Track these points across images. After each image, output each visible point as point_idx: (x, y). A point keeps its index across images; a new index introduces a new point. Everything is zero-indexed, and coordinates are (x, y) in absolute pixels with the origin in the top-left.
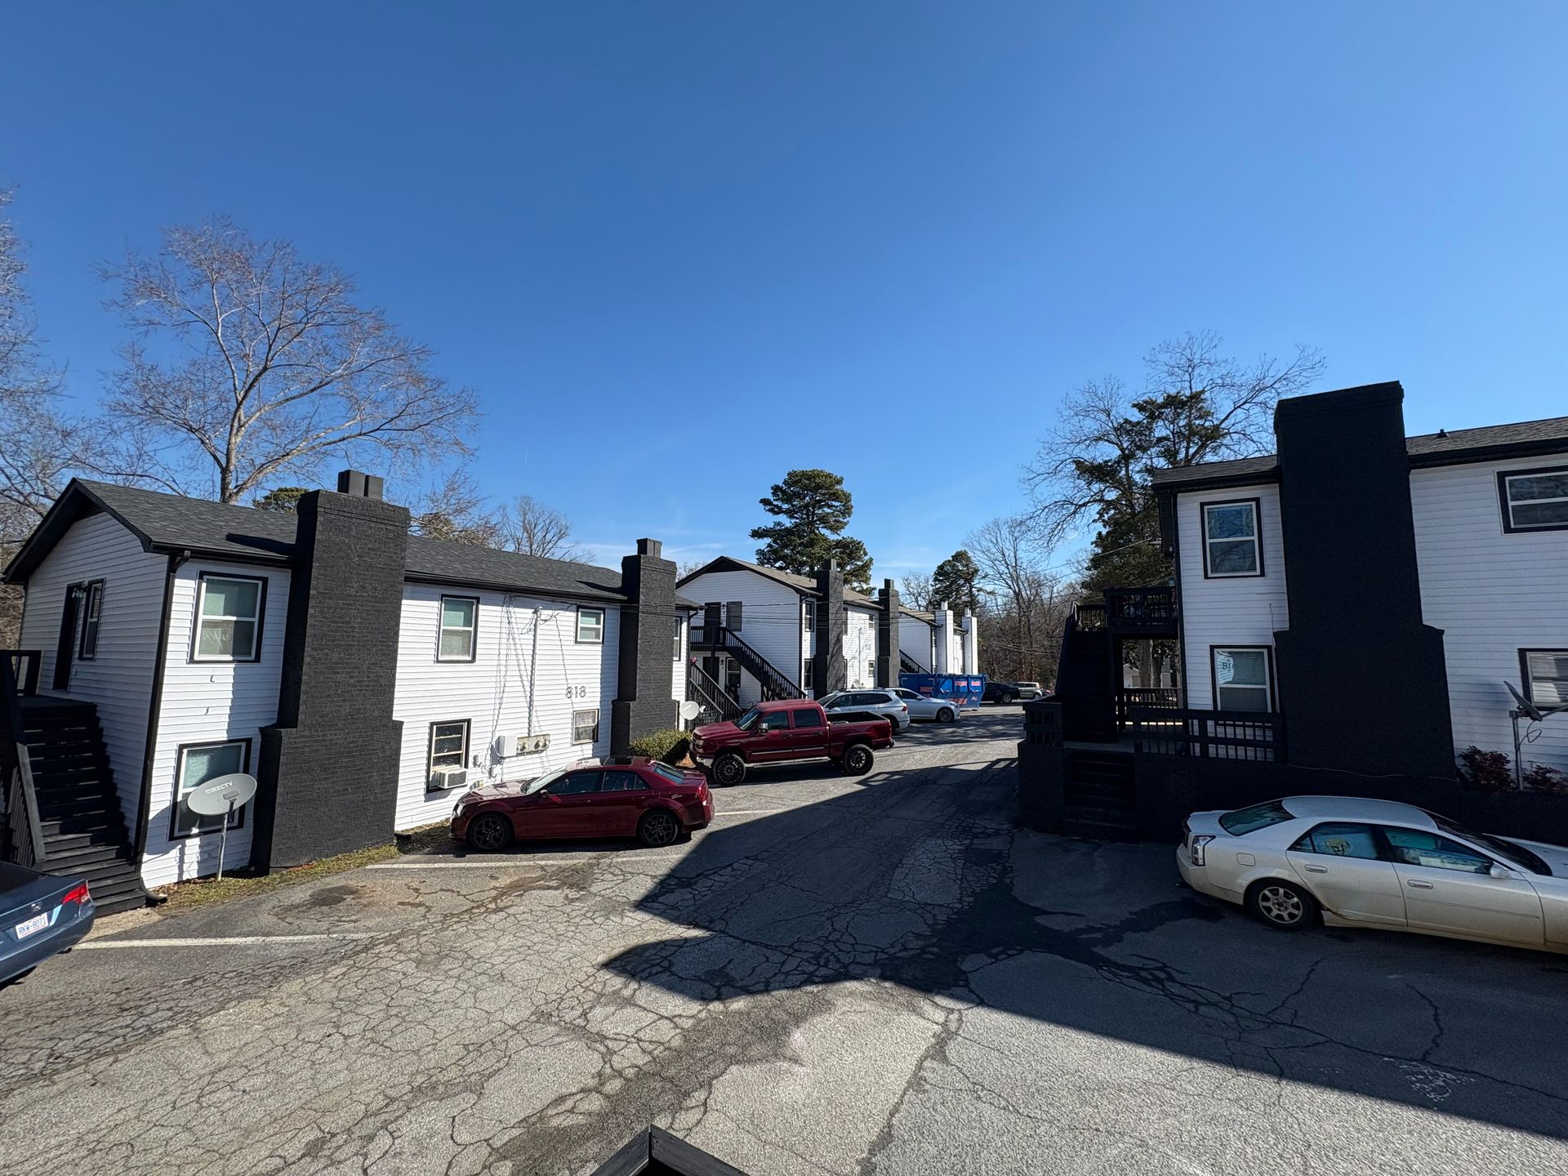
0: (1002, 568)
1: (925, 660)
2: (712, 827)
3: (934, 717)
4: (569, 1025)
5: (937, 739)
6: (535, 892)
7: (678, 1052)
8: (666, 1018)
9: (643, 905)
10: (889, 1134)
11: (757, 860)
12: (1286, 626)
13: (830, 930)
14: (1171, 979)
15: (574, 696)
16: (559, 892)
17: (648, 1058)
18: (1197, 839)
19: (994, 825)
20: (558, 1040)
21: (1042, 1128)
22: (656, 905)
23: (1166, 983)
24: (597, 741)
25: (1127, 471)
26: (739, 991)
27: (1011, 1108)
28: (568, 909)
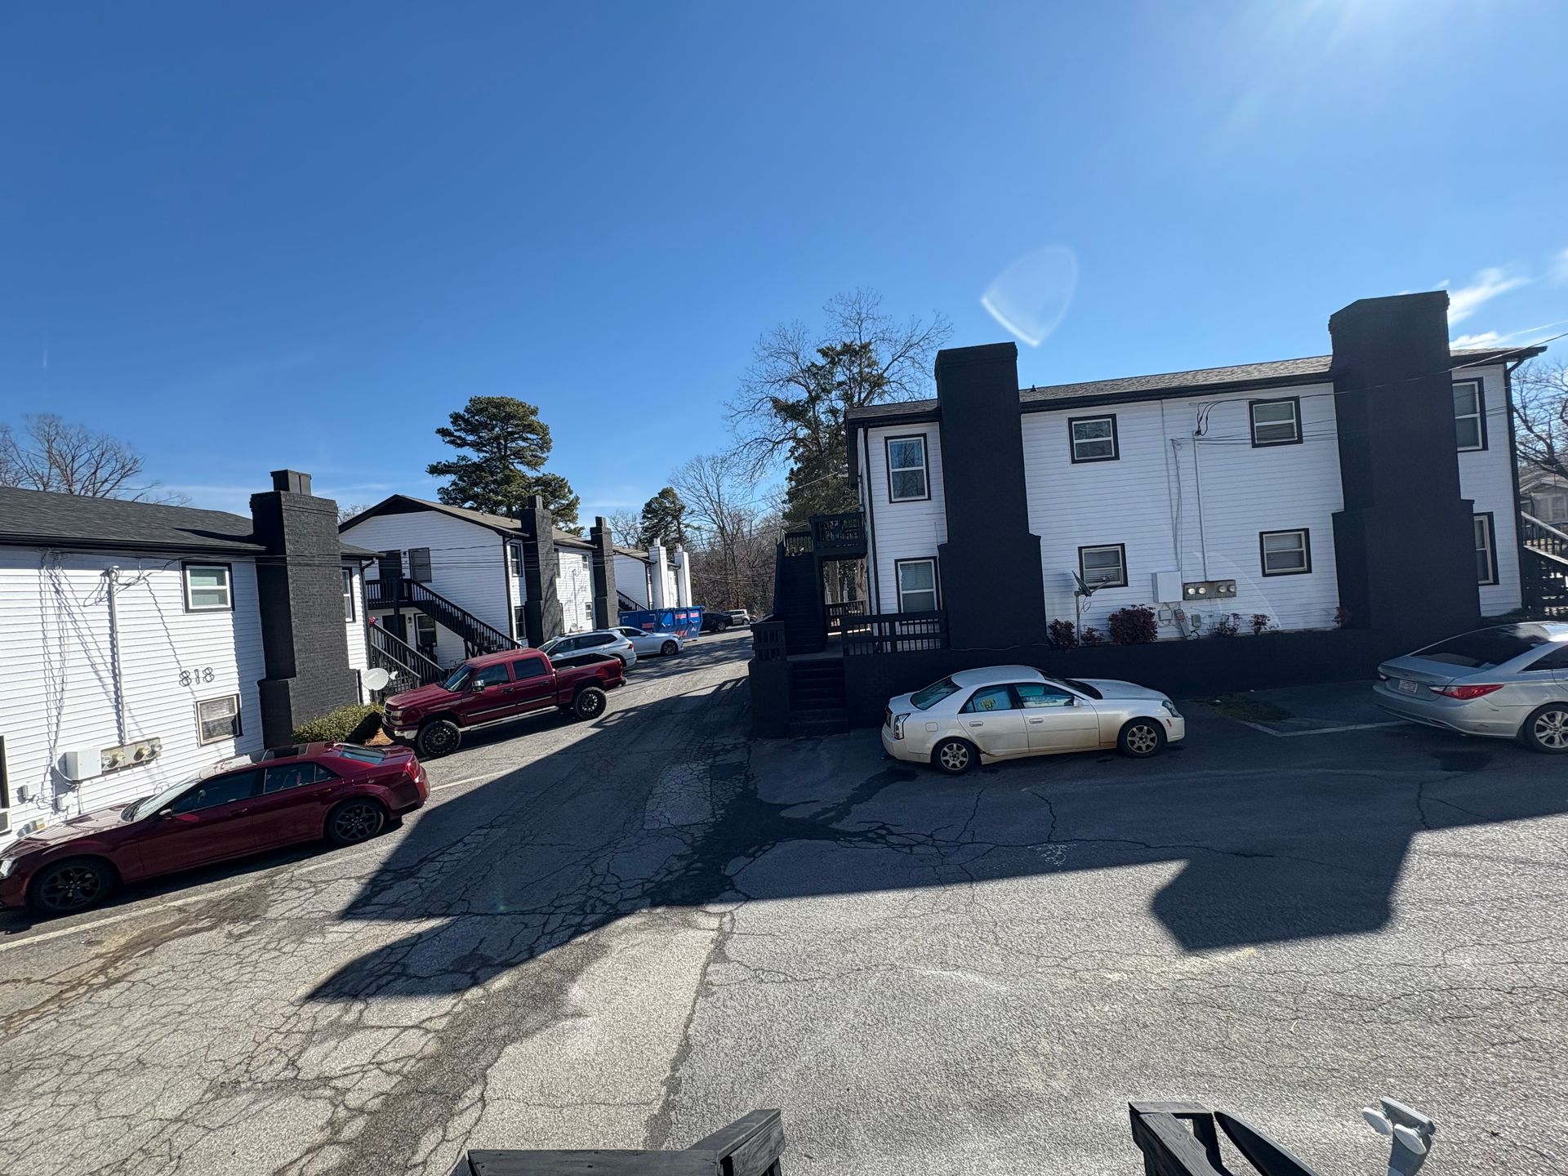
0: (707, 504)
1: (642, 598)
2: (429, 805)
3: (659, 651)
4: (270, 1085)
5: (665, 671)
6: (174, 943)
7: (436, 1059)
8: (412, 1027)
9: (351, 912)
10: (688, 1045)
11: (492, 827)
12: (945, 540)
13: (591, 876)
14: (891, 833)
15: (194, 682)
16: (214, 932)
17: (396, 1079)
18: (897, 719)
19: (731, 741)
20: (256, 1107)
21: (817, 985)
22: (369, 909)
23: (888, 838)
24: (241, 734)
25: (814, 412)
26: (499, 967)
27: (789, 979)
28: (236, 948)
